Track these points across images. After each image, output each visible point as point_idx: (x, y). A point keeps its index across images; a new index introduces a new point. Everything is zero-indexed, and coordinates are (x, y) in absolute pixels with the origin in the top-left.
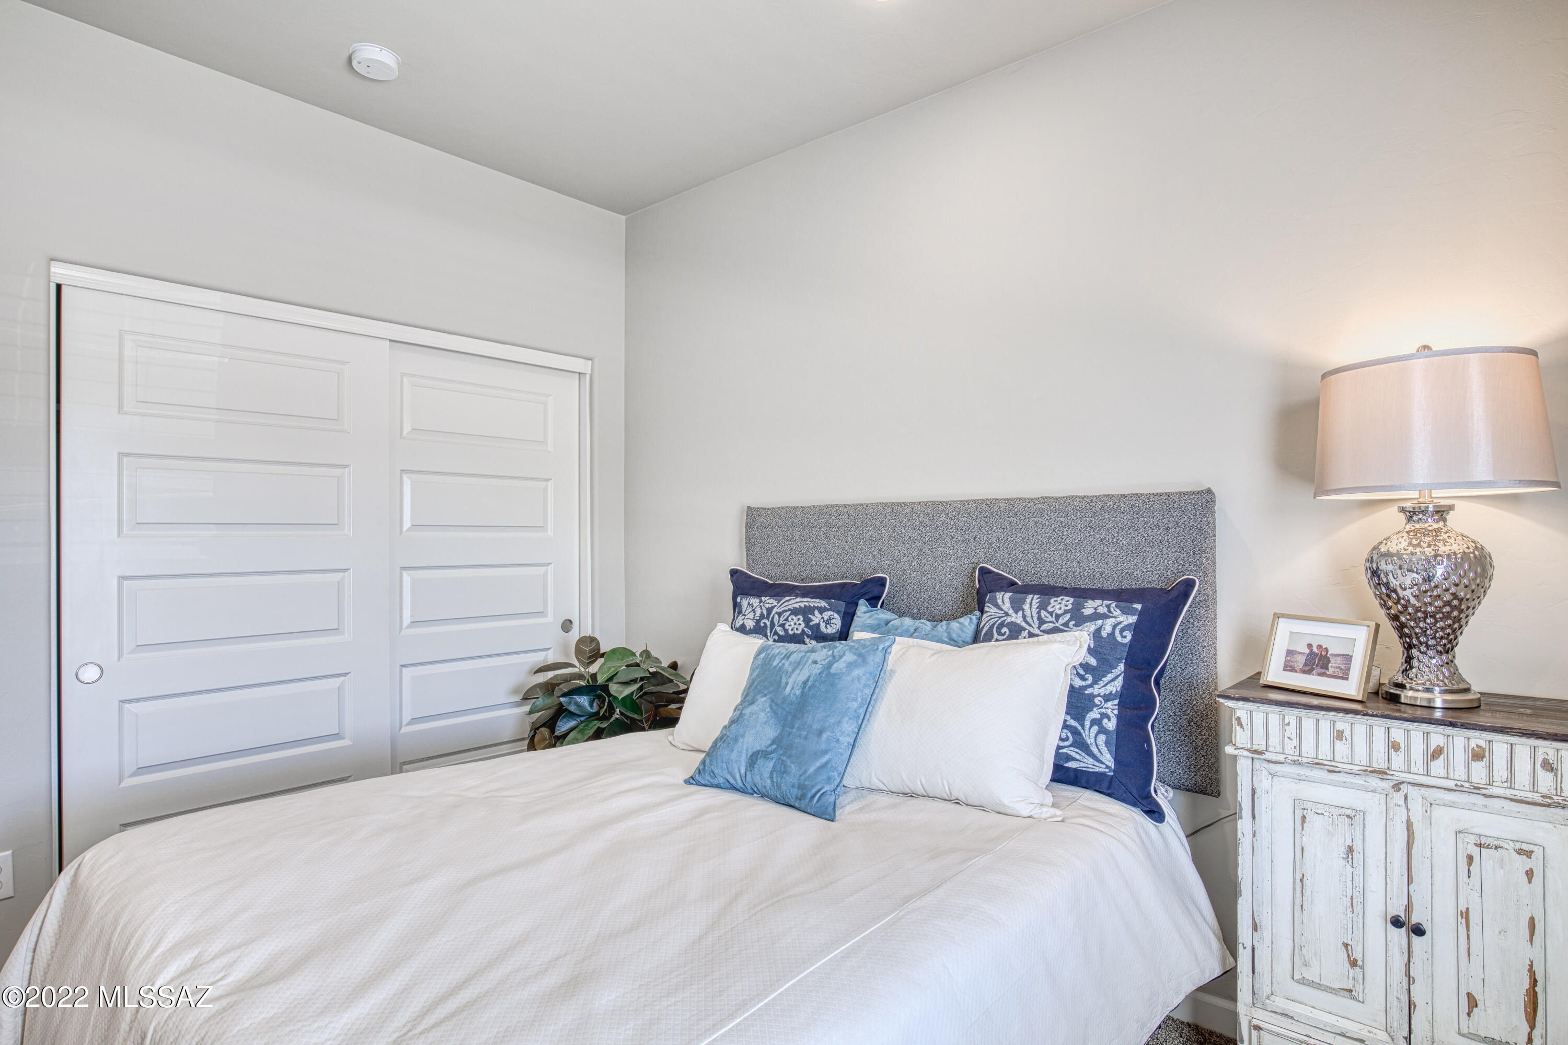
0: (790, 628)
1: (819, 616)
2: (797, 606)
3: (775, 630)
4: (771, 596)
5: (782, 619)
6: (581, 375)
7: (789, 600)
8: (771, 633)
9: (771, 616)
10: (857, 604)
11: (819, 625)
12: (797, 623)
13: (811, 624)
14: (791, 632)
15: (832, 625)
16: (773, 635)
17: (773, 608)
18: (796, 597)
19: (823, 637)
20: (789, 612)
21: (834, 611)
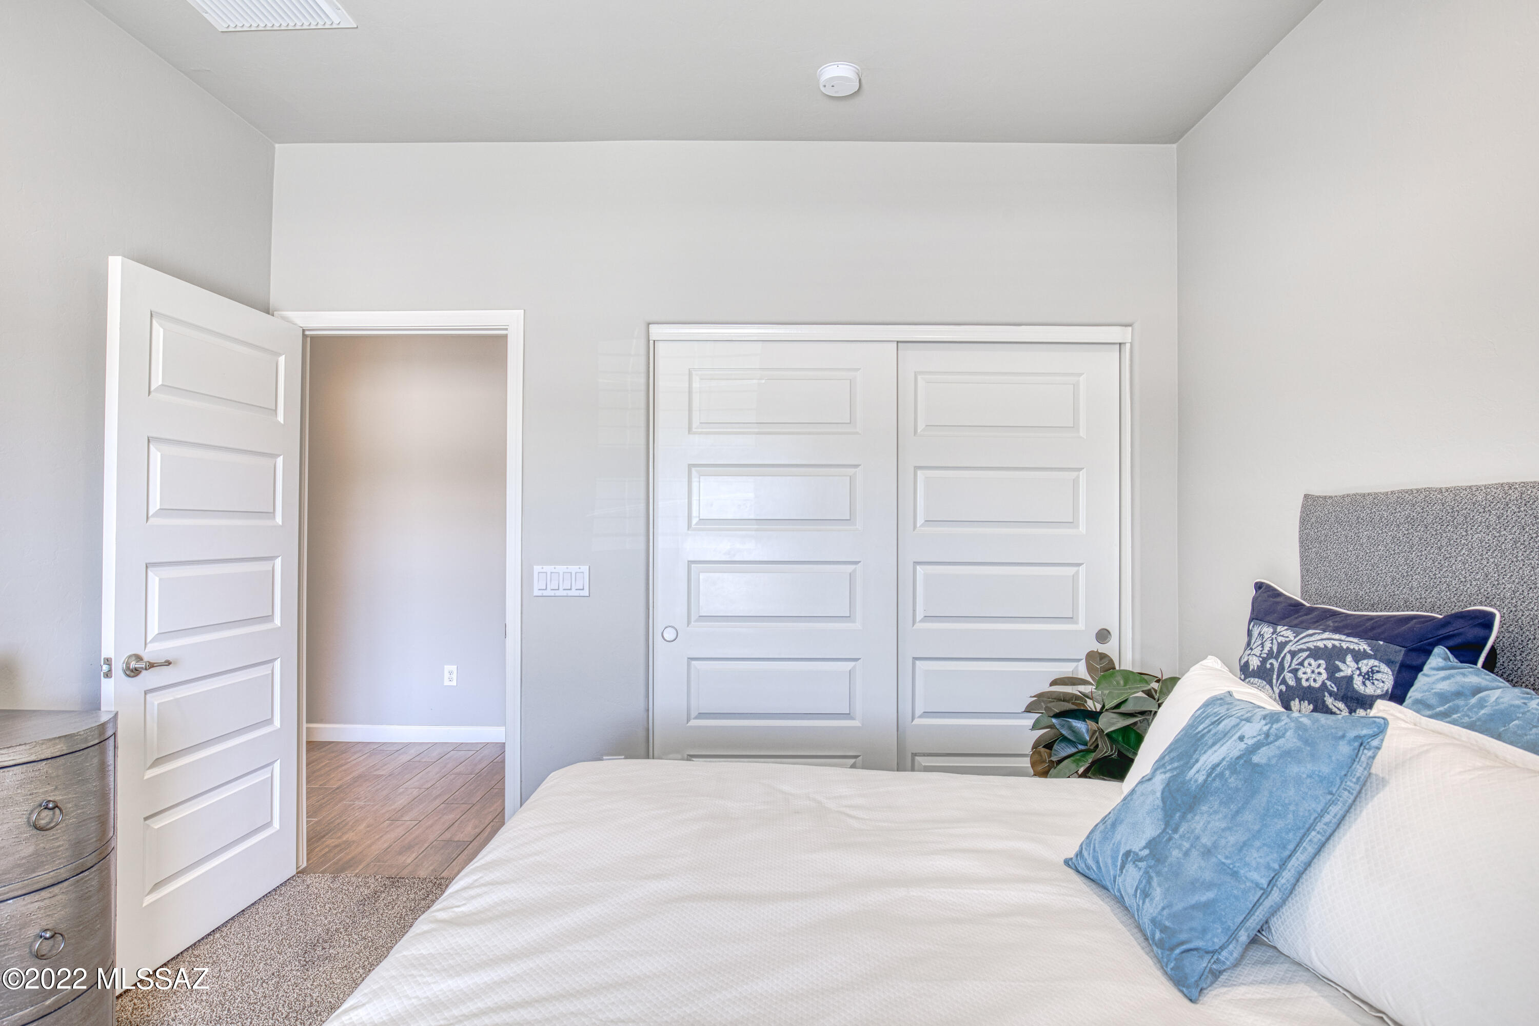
0: (1305, 677)
1: (1353, 665)
2: (1321, 644)
3: (1284, 676)
4: (1291, 626)
5: (1295, 662)
6: (1122, 346)
7: (1311, 635)
8: (1277, 680)
9: (1282, 655)
10: (1428, 653)
11: (1350, 679)
12: (1316, 671)
13: (1337, 675)
14: (1305, 684)
15: (1376, 682)
16: (1280, 685)
17: (1287, 643)
18: (1324, 631)
19: (1357, 699)
20: (1307, 653)
21: (1381, 660)
